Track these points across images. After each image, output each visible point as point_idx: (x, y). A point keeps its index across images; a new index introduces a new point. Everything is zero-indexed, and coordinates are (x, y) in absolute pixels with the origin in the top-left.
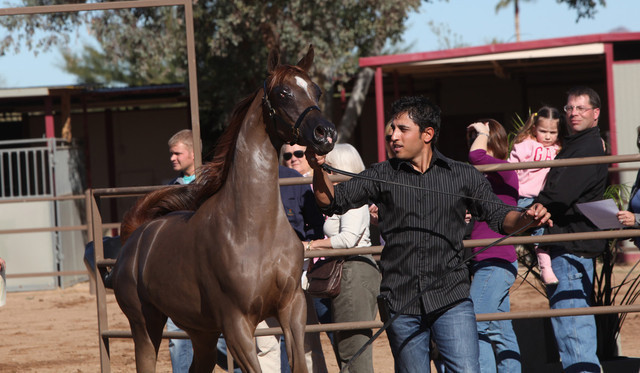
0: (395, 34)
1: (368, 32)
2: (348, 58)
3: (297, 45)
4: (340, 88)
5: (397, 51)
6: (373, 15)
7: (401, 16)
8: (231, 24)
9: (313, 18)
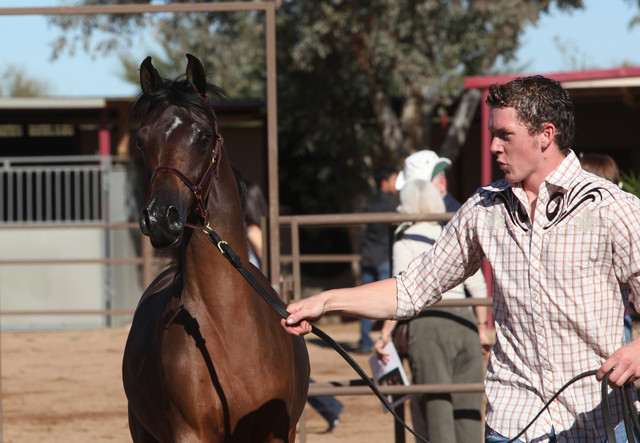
0: (509, 50)
1: (477, 48)
2: (452, 78)
3: (394, 60)
4: (442, 112)
5: (509, 71)
6: (482, 28)
7: (516, 29)
8: (318, 32)
9: (413, 29)
